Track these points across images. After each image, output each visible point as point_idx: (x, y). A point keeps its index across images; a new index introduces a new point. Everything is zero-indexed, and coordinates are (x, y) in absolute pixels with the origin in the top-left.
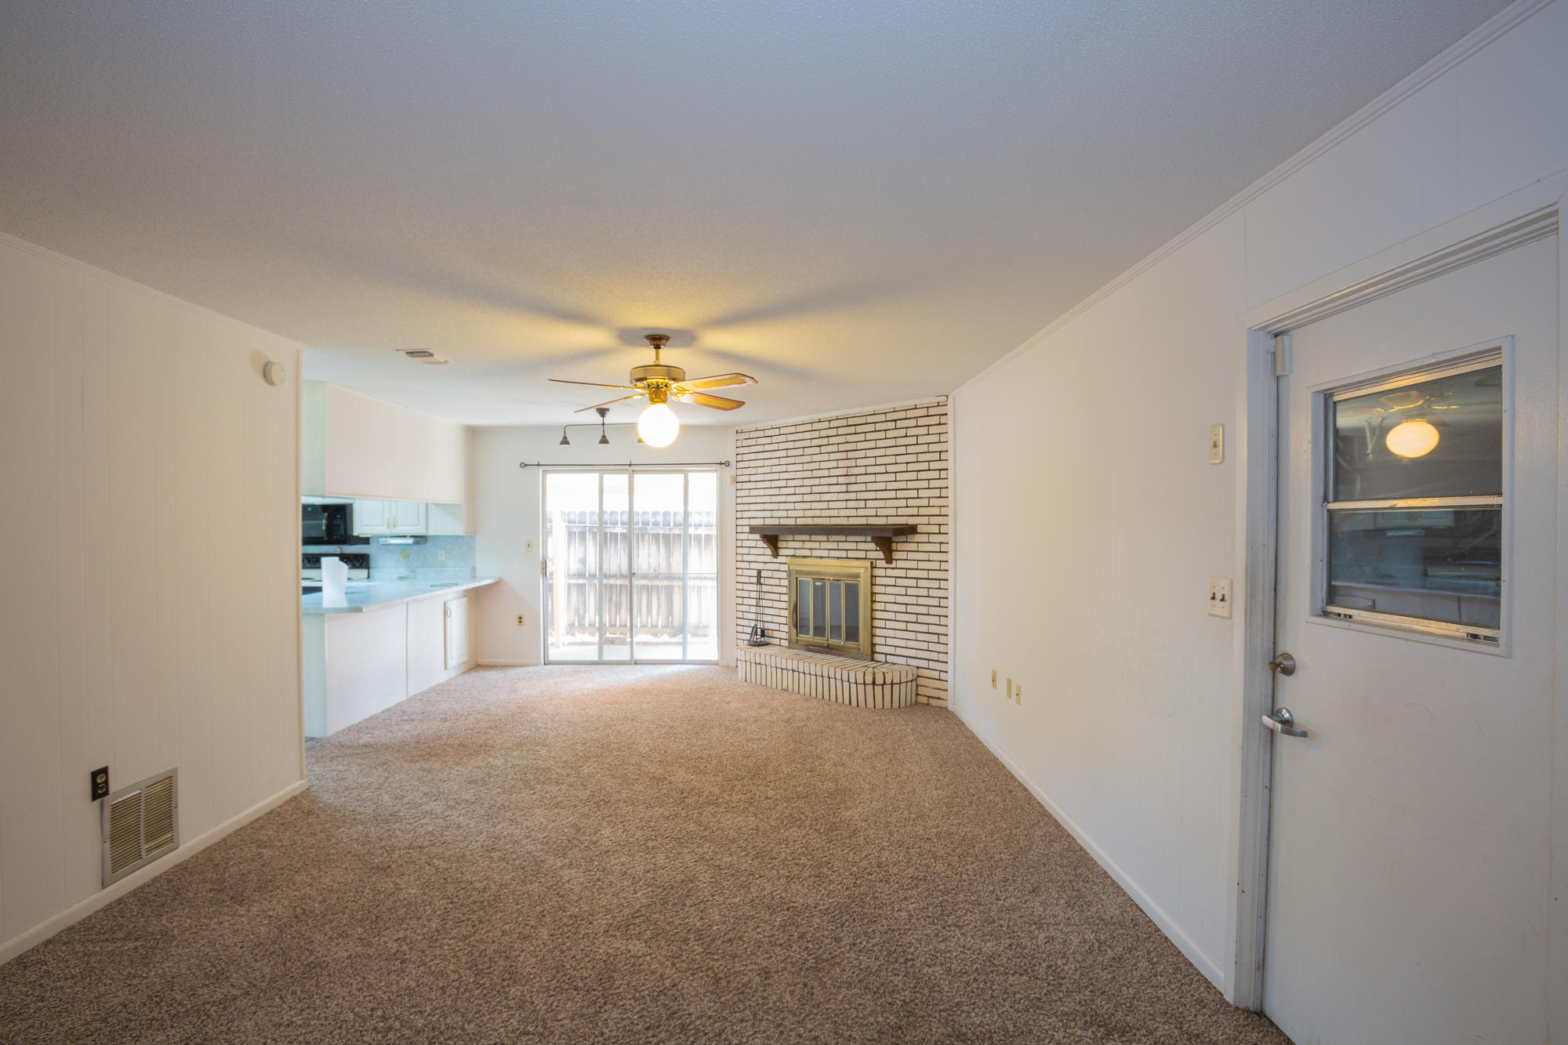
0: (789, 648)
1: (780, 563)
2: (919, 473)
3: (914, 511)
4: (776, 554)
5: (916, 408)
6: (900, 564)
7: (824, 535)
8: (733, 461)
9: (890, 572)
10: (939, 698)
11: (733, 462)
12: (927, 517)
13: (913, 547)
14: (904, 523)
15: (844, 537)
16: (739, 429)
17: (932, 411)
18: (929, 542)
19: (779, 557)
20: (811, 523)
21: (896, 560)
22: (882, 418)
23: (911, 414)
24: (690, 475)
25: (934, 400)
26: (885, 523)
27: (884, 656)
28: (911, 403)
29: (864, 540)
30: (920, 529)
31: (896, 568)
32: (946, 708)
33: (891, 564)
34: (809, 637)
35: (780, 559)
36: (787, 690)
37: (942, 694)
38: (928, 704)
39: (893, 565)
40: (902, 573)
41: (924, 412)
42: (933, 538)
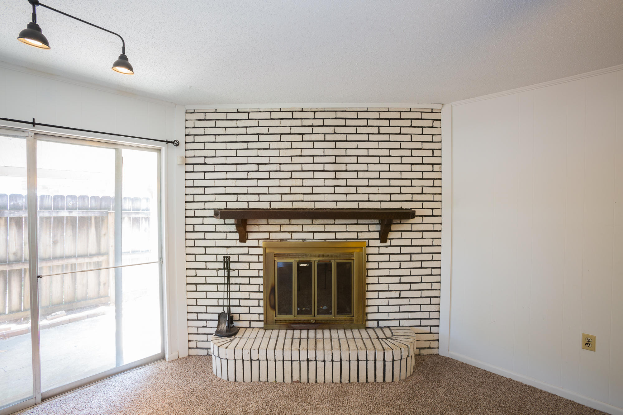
0: (265, 328)
1: (249, 247)
2: (413, 166)
3: (409, 197)
4: (243, 238)
5: (410, 111)
6: (394, 242)
7: (309, 219)
8: (182, 140)
9: (383, 250)
10: (430, 348)
11: (182, 143)
12: (421, 203)
13: (408, 227)
14: (399, 207)
15: (333, 220)
16: (191, 108)
17: (425, 116)
18: (422, 223)
19: (247, 241)
20: (291, 207)
21: (390, 239)
22: (376, 115)
23: (404, 115)
24: (125, 152)
25: (429, 106)
26: (379, 207)
27: (376, 322)
28: (406, 107)
29: (356, 222)
30: (418, 212)
31: (390, 246)
32: (437, 355)
33: (386, 242)
34: (293, 316)
35: (248, 243)
36: (299, 382)
37: (434, 344)
38: (420, 355)
39: (388, 244)
40: (397, 250)
41: (419, 116)
42: (426, 220)
